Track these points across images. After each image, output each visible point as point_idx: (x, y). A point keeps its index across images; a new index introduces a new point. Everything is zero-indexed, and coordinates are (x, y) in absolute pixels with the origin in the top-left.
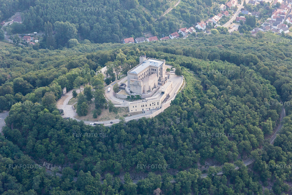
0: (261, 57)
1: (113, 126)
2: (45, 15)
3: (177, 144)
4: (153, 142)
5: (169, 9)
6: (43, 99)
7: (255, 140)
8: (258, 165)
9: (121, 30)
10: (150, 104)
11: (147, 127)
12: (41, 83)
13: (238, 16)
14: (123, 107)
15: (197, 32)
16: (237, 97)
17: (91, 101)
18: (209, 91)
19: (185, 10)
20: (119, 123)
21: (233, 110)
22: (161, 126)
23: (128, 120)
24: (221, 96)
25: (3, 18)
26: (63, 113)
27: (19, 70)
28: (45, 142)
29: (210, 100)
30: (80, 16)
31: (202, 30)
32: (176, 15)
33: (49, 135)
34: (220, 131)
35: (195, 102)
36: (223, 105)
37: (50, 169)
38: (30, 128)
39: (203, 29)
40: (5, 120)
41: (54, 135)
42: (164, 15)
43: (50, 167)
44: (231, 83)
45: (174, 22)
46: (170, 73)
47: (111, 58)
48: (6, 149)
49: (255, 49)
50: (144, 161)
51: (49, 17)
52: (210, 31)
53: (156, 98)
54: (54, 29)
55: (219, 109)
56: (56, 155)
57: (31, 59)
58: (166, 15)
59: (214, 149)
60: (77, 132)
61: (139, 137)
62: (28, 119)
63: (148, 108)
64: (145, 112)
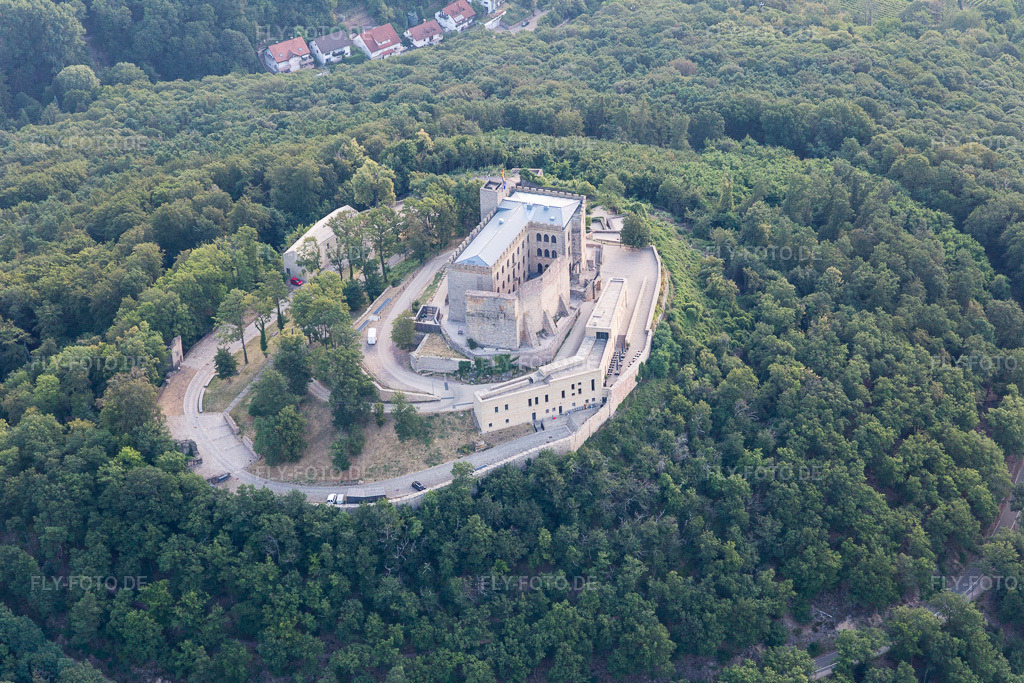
1: (428, 503)
3: (699, 549)
4: (602, 554)
6: (105, 403)
9: (251, 12)
10: (563, 392)
11: (569, 491)
12: (58, 316)
14: (452, 413)
16: (875, 312)
18: (769, 303)
20: (452, 488)
23: (484, 470)
24: (821, 319)
26: (198, 457)
28: (151, 597)
29: (781, 342)
33: (165, 565)
34: (851, 475)
35: (726, 357)
36: (837, 360)
38: (72, 538)
41: (185, 562)
47: (325, 180)
50: (581, 638)
55: (826, 379)
56: (211, 651)
59: (843, 552)
60: (282, 545)
61: (543, 538)
62: (59, 500)
63: (554, 409)
64: (545, 425)
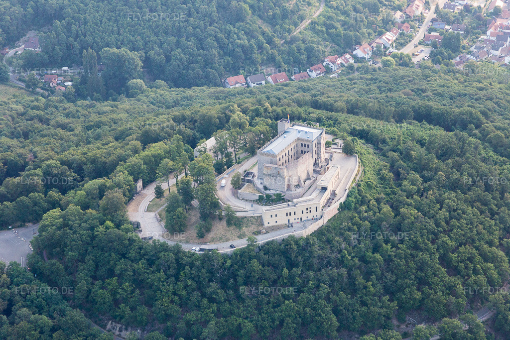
0: (487, 113)
1: (235, 253)
2: (82, 37)
3: (355, 284)
4: (311, 282)
5: (304, 21)
6: (102, 202)
7: (494, 273)
8: (503, 322)
9: (220, 62)
10: (302, 211)
11: (299, 253)
12: (93, 169)
13: (426, 33)
14: (252, 217)
15: (357, 63)
16: (457, 192)
17: (191, 205)
18: (405, 183)
19: (334, 23)
20: (247, 248)
21: (451, 218)
22: (325, 252)
23: (263, 242)
24: (429, 193)
25: (5, 43)
26: (140, 229)
27: (47, 144)
28: (109, 284)
29: (408, 200)
30: (146, 38)
31: (365, 58)
32: (318, 33)
33: (117, 271)
34: (431, 259)
35: (382, 205)
36: (434, 210)
37: (120, 335)
38: (80, 258)
39: (367, 57)
40: (31, 242)
41: (126, 270)
42: (296, 33)
43: (120, 330)
44: (443, 166)
45: (315, 45)
46: (333, 150)
47: (220, 121)
48: (38, 297)
49: (471, 97)
50: (296, 317)
51: (89, 39)
52: (380, 60)
53: (312, 200)
54: (99, 62)
55: (426, 218)
56: (132, 309)
57: (67, 120)
58: (300, 33)
59: (422, 292)
60: (169, 266)
61: (285, 272)
62: (76, 242)
63: (298, 219)
64: (293, 225)
